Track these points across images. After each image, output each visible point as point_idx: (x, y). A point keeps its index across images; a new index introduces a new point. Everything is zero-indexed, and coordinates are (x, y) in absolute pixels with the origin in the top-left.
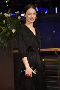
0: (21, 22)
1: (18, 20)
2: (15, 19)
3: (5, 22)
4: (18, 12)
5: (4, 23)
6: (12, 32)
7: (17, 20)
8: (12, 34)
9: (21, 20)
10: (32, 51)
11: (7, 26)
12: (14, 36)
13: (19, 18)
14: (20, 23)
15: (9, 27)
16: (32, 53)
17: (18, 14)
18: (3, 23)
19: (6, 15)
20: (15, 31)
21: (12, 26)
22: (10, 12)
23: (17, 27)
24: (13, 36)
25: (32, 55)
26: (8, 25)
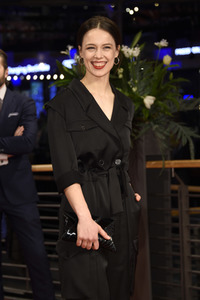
0: (172, 74)
1: (164, 66)
2: (154, 65)
3: (123, 74)
4: (163, 43)
5: (121, 76)
6: (143, 105)
7: (160, 66)
8: (144, 110)
9: (173, 66)
10: (96, 167)
11: (128, 86)
12: (149, 118)
13: (167, 59)
14: (168, 75)
15: (134, 89)
16: (95, 175)
17: (164, 48)
18: (117, 75)
19: (125, 53)
20: (152, 102)
21: (143, 84)
22: (139, 43)
23: (158, 87)
24: (147, 116)
25: (95, 181)
26: (133, 82)
